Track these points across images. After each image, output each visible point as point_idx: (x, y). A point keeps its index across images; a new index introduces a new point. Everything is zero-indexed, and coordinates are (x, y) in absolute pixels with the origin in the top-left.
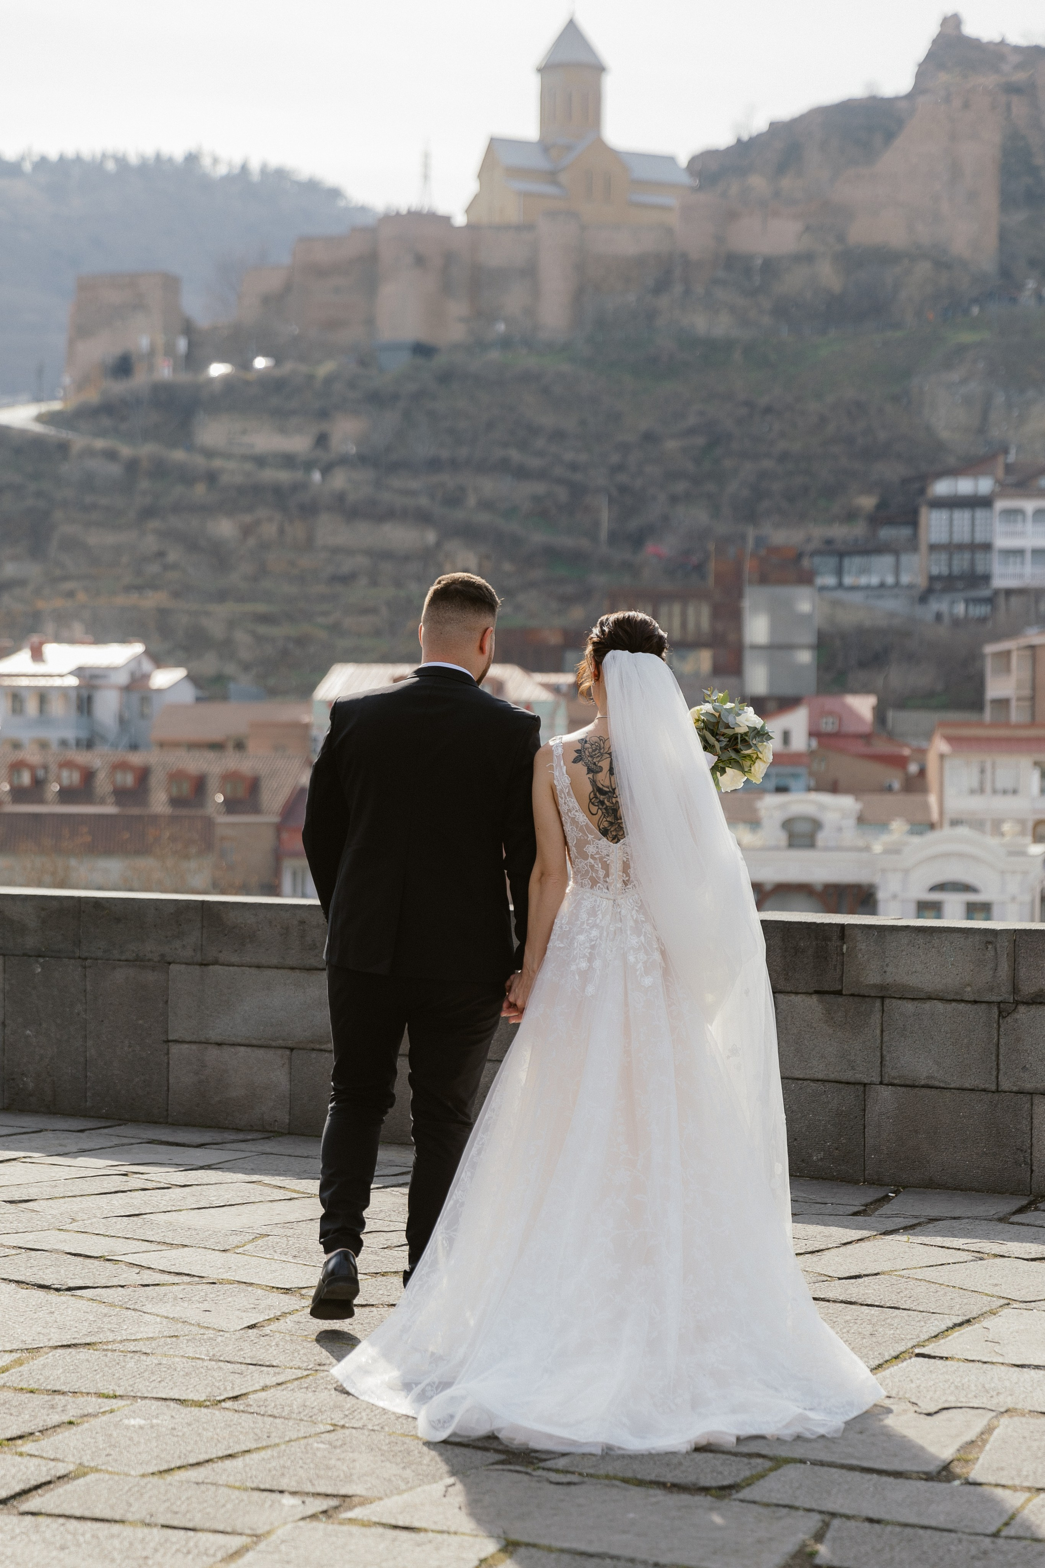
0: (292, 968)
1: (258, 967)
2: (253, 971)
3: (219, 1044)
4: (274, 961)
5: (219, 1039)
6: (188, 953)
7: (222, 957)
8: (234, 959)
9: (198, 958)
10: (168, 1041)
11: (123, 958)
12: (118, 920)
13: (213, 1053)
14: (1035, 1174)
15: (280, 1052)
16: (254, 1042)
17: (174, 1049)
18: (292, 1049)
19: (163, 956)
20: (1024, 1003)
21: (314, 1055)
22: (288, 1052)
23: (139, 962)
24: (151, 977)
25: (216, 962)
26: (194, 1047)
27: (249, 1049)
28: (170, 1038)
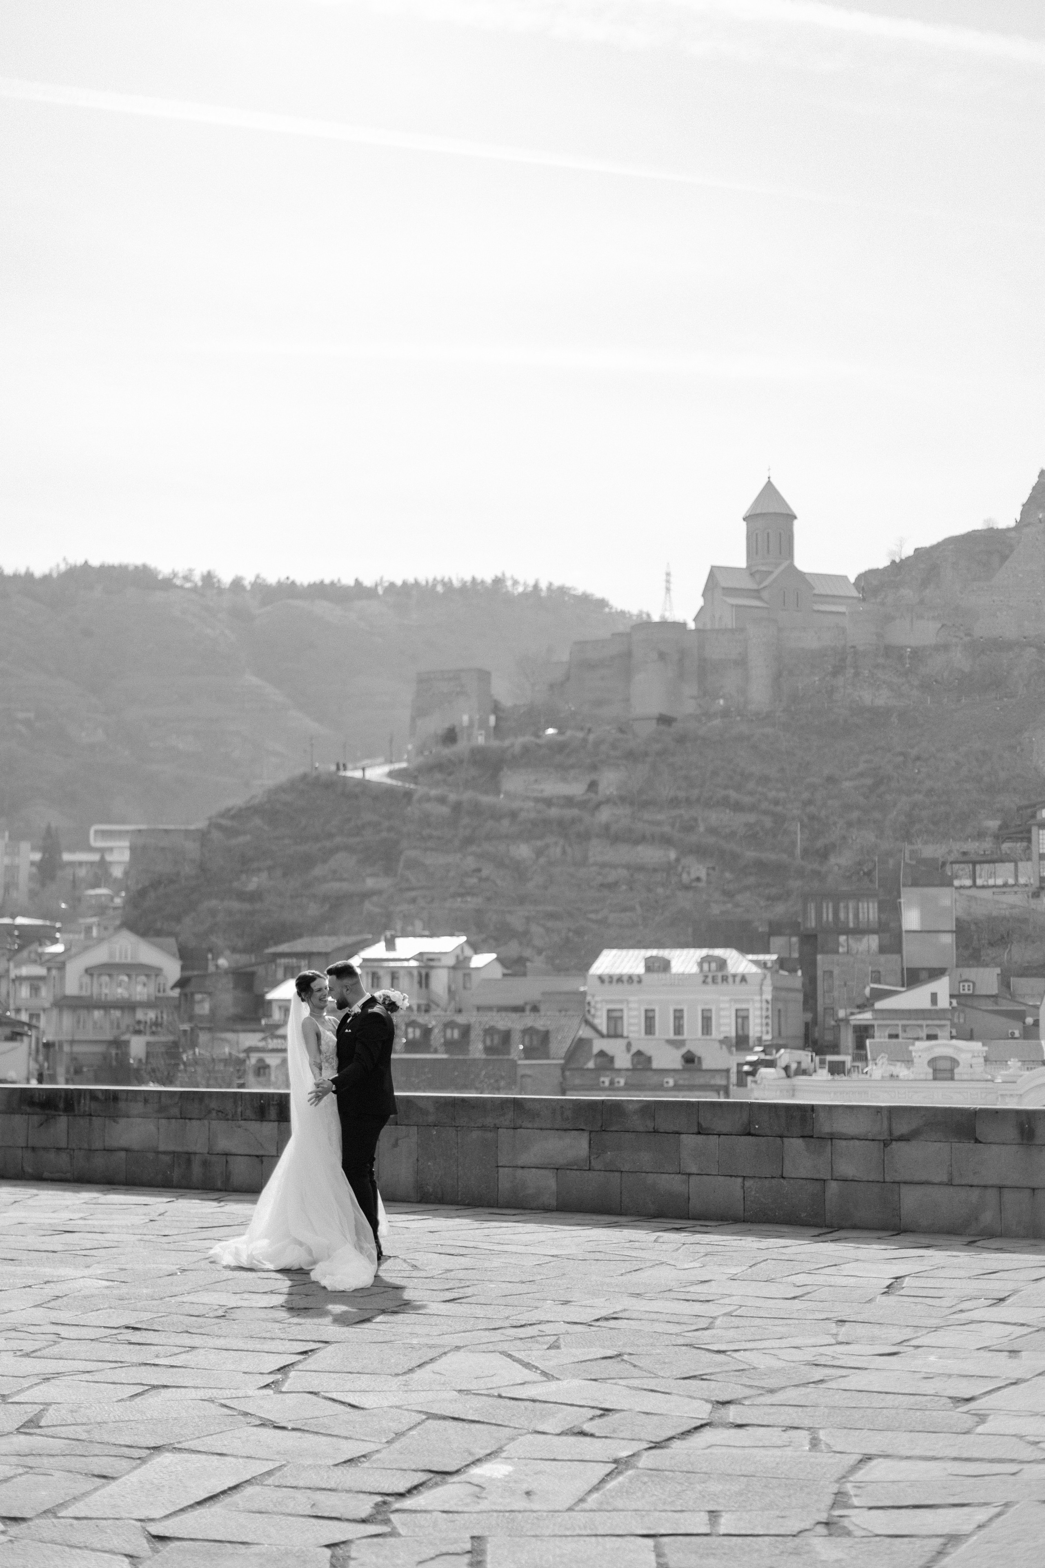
0: (557, 1130)
1: (541, 1129)
2: (539, 1131)
3: (522, 1167)
4: (549, 1126)
5: (522, 1165)
6: (507, 1123)
7: (524, 1125)
8: (530, 1126)
9: (512, 1126)
10: (498, 1167)
11: (476, 1126)
12: (474, 1107)
13: (520, 1172)
14: (902, 1221)
15: (551, 1170)
16: (540, 1166)
17: (501, 1170)
18: (557, 1169)
19: (495, 1125)
20: (895, 1140)
21: (568, 1172)
22: (556, 1171)
23: (483, 1128)
24: (489, 1135)
25: (520, 1128)
26: (511, 1169)
27: (537, 1170)
28: (499, 1165)
